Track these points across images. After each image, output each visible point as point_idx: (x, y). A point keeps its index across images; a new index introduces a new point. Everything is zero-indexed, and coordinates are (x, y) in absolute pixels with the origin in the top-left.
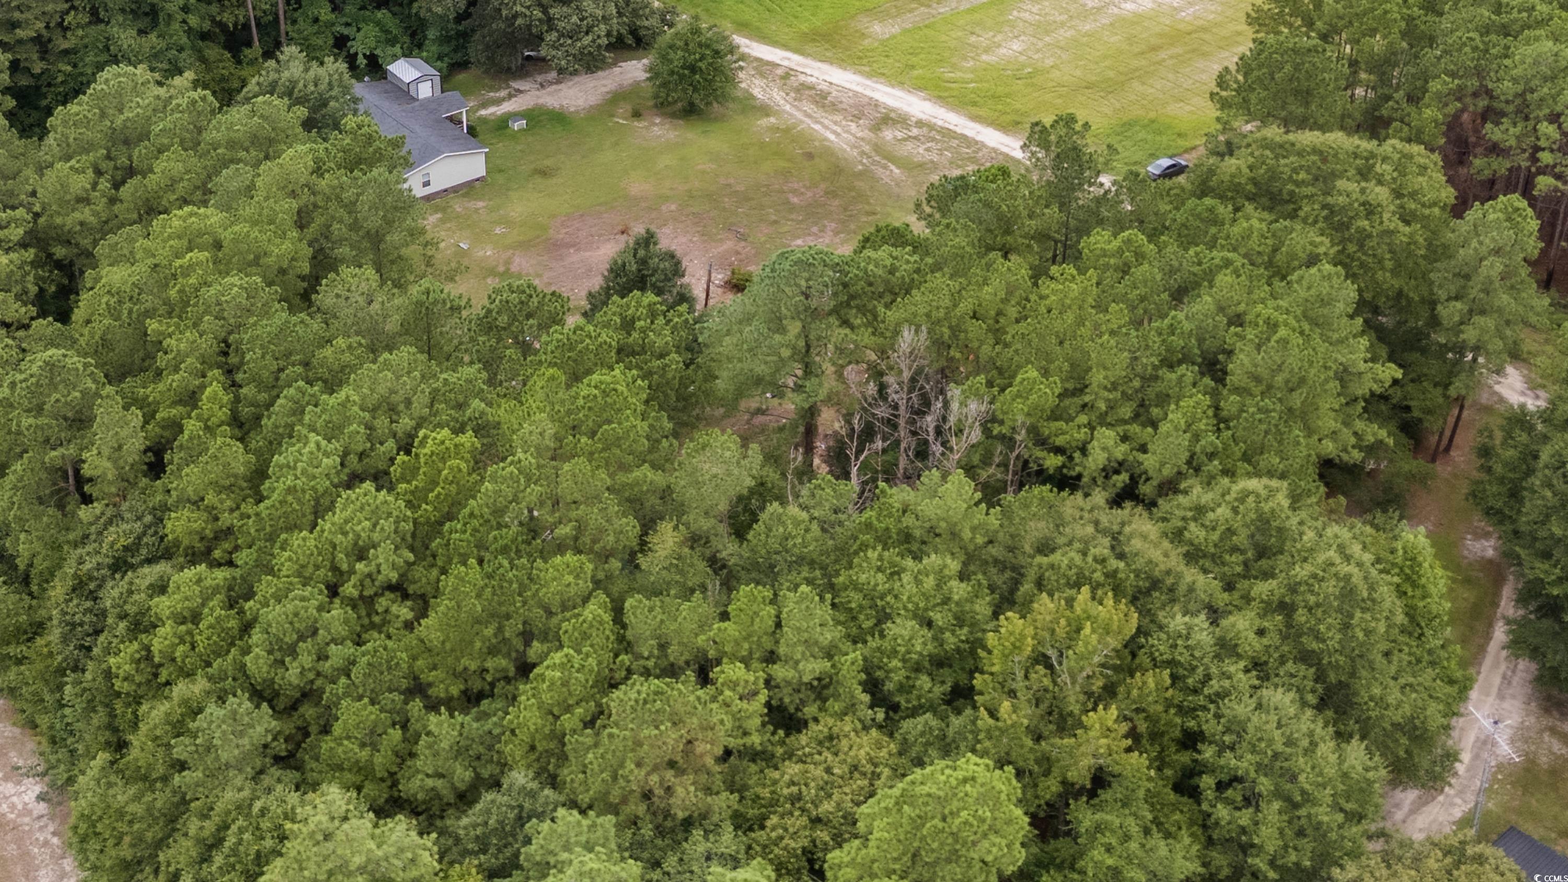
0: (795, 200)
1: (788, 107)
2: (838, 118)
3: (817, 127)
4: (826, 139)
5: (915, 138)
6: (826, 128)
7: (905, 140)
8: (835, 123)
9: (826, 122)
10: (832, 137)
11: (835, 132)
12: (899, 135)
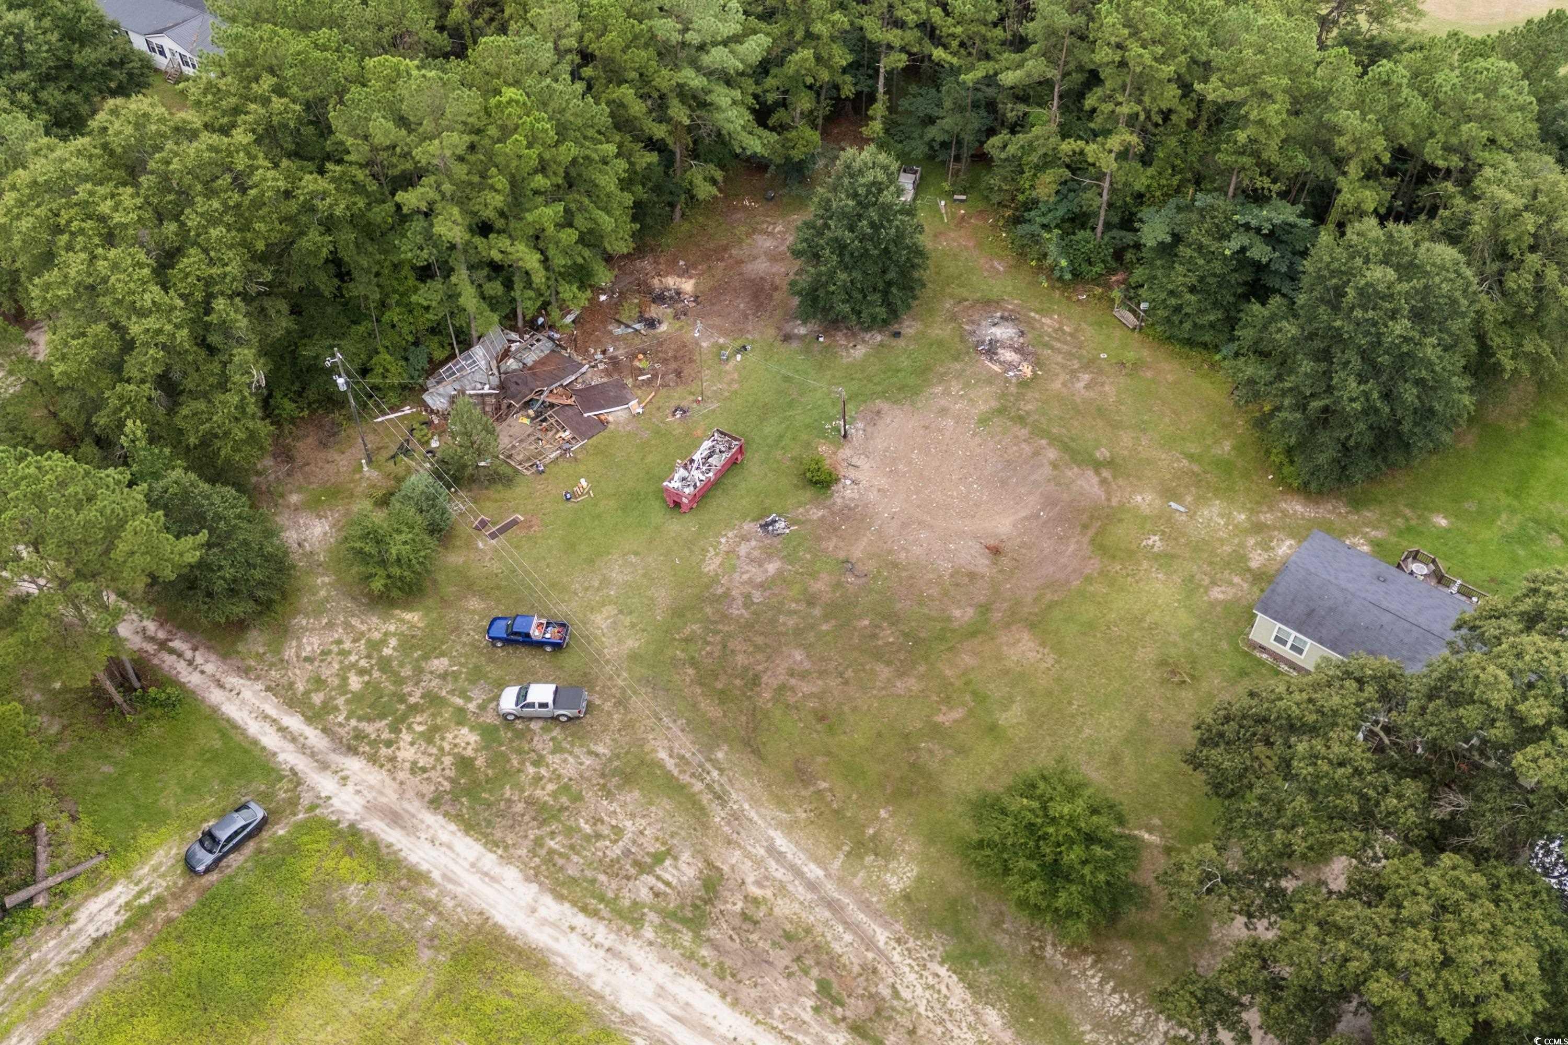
0: (798, 655)
1: (882, 936)
2: (783, 908)
3: (814, 871)
4: (789, 828)
5: (642, 868)
6: (798, 873)
7: (658, 859)
8: (781, 889)
9: (800, 891)
10: (781, 842)
11: (779, 856)
12: (667, 871)
